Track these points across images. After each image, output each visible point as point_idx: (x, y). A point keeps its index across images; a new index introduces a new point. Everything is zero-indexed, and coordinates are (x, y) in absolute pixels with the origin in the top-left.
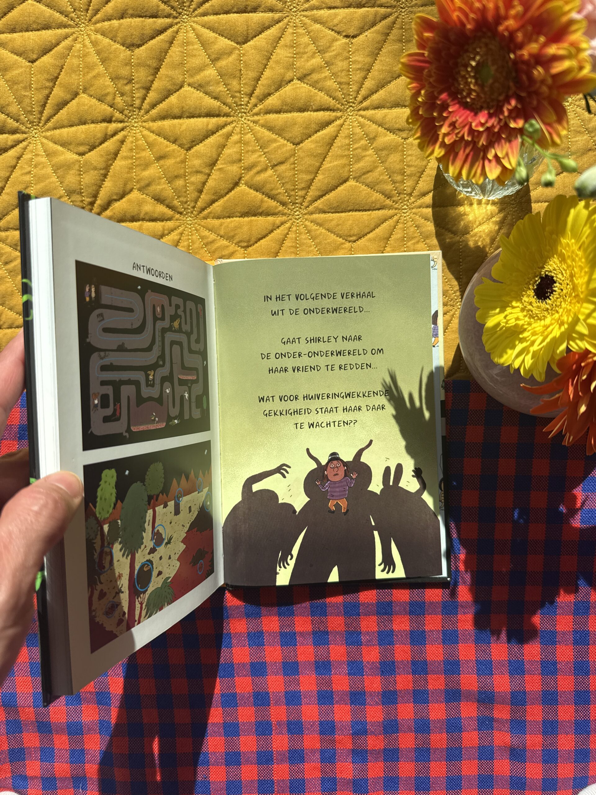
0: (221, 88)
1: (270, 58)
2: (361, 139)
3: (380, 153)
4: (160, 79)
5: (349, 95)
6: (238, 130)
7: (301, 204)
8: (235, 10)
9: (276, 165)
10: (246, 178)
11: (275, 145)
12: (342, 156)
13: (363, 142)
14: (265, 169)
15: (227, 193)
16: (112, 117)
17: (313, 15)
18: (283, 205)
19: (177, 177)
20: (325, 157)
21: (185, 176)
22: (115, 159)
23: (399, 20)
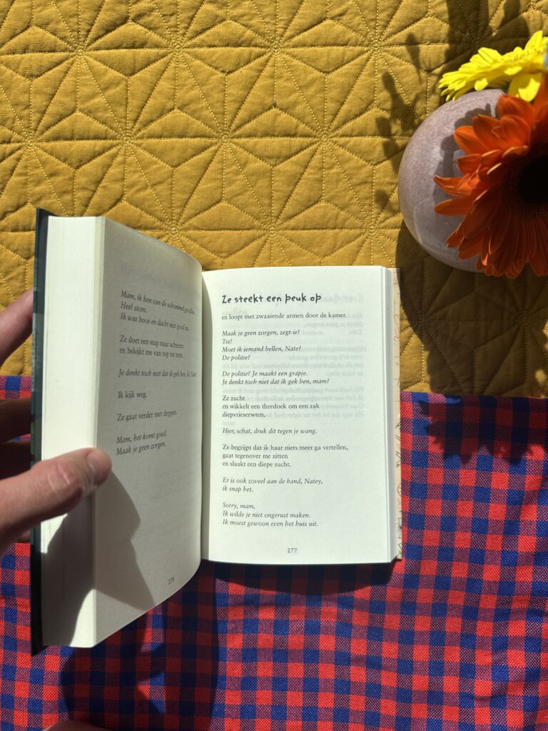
1: (154, 89)
2: (233, 164)
3: (249, 177)
4: (54, 104)
5: (223, 124)
6: (122, 151)
7: (178, 221)
8: (124, 45)
9: (155, 185)
10: (128, 194)
11: (154, 167)
12: (216, 179)
13: (234, 167)
14: (146, 188)
15: (110, 208)
16: (11, 138)
17: (195, 52)
18: (161, 221)
19: (65, 192)
20: (200, 179)
21: (73, 192)
22: (11, 175)
23: (272, 59)
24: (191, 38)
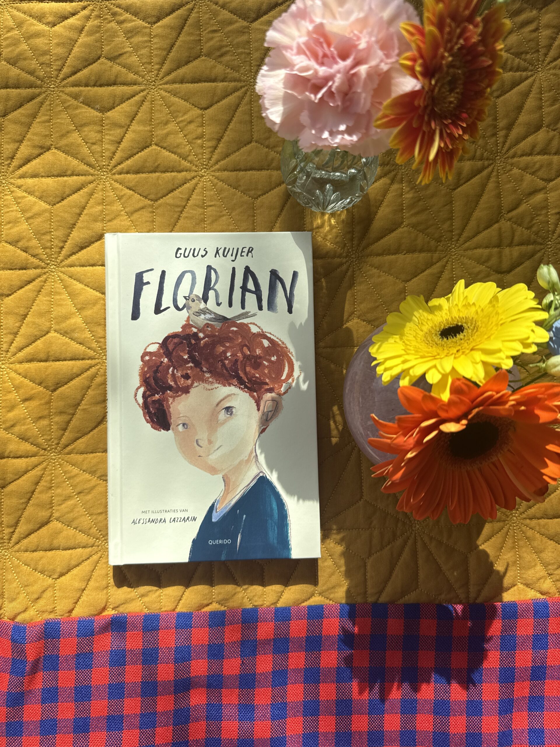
0: (87, 334)
4: (27, 324)
19: (41, 417)
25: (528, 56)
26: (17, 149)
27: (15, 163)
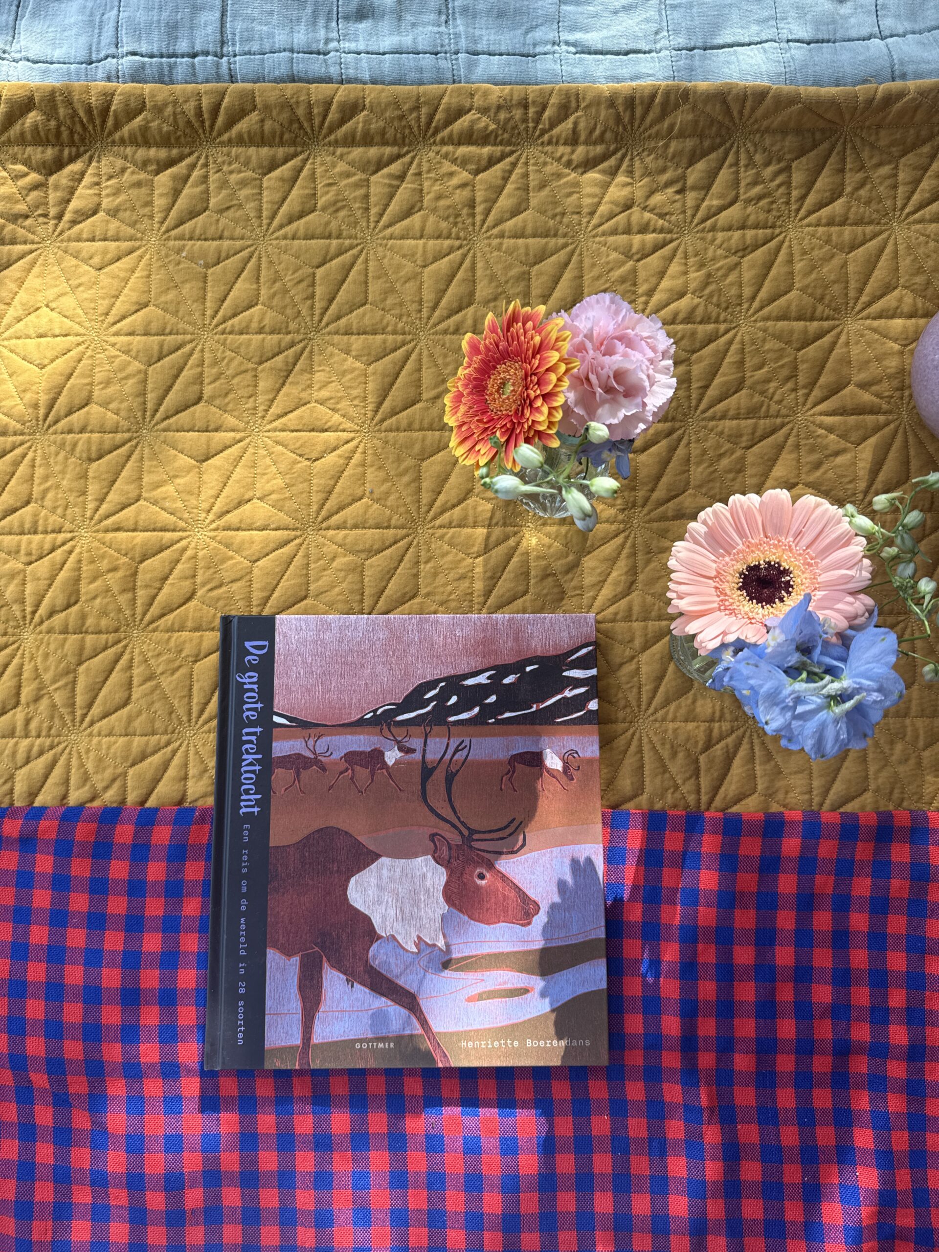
0: (179, 504)
1: (230, 477)
2: (320, 559)
4: (115, 492)
5: (308, 515)
6: (193, 545)
8: (196, 428)
9: (230, 582)
10: (199, 594)
11: (231, 562)
12: (301, 575)
13: (321, 562)
14: (219, 586)
15: (178, 607)
16: (61, 527)
17: (276, 437)
19: (126, 591)
20: (283, 576)
21: (135, 589)
23: (362, 445)
24: (271, 422)
25: (673, 218)
26: (113, 305)
27: (110, 319)
